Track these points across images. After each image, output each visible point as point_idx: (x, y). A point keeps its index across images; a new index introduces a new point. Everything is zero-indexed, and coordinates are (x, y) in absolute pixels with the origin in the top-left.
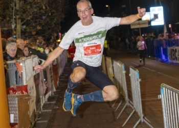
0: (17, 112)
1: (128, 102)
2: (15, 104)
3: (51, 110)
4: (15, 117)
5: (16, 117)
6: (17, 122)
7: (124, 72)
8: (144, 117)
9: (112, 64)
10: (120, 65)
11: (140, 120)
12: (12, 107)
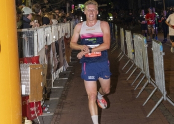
0: (29, 83)
1: (149, 79)
2: (27, 74)
3: (63, 87)
4: (26, 88)
5: (28, 89)
6: (29, 94)
7: (146, 46)
8: (167, 96)
9: (133, 38)
10: (141, 39)
11: (162, 98)
12: (24, 77)
